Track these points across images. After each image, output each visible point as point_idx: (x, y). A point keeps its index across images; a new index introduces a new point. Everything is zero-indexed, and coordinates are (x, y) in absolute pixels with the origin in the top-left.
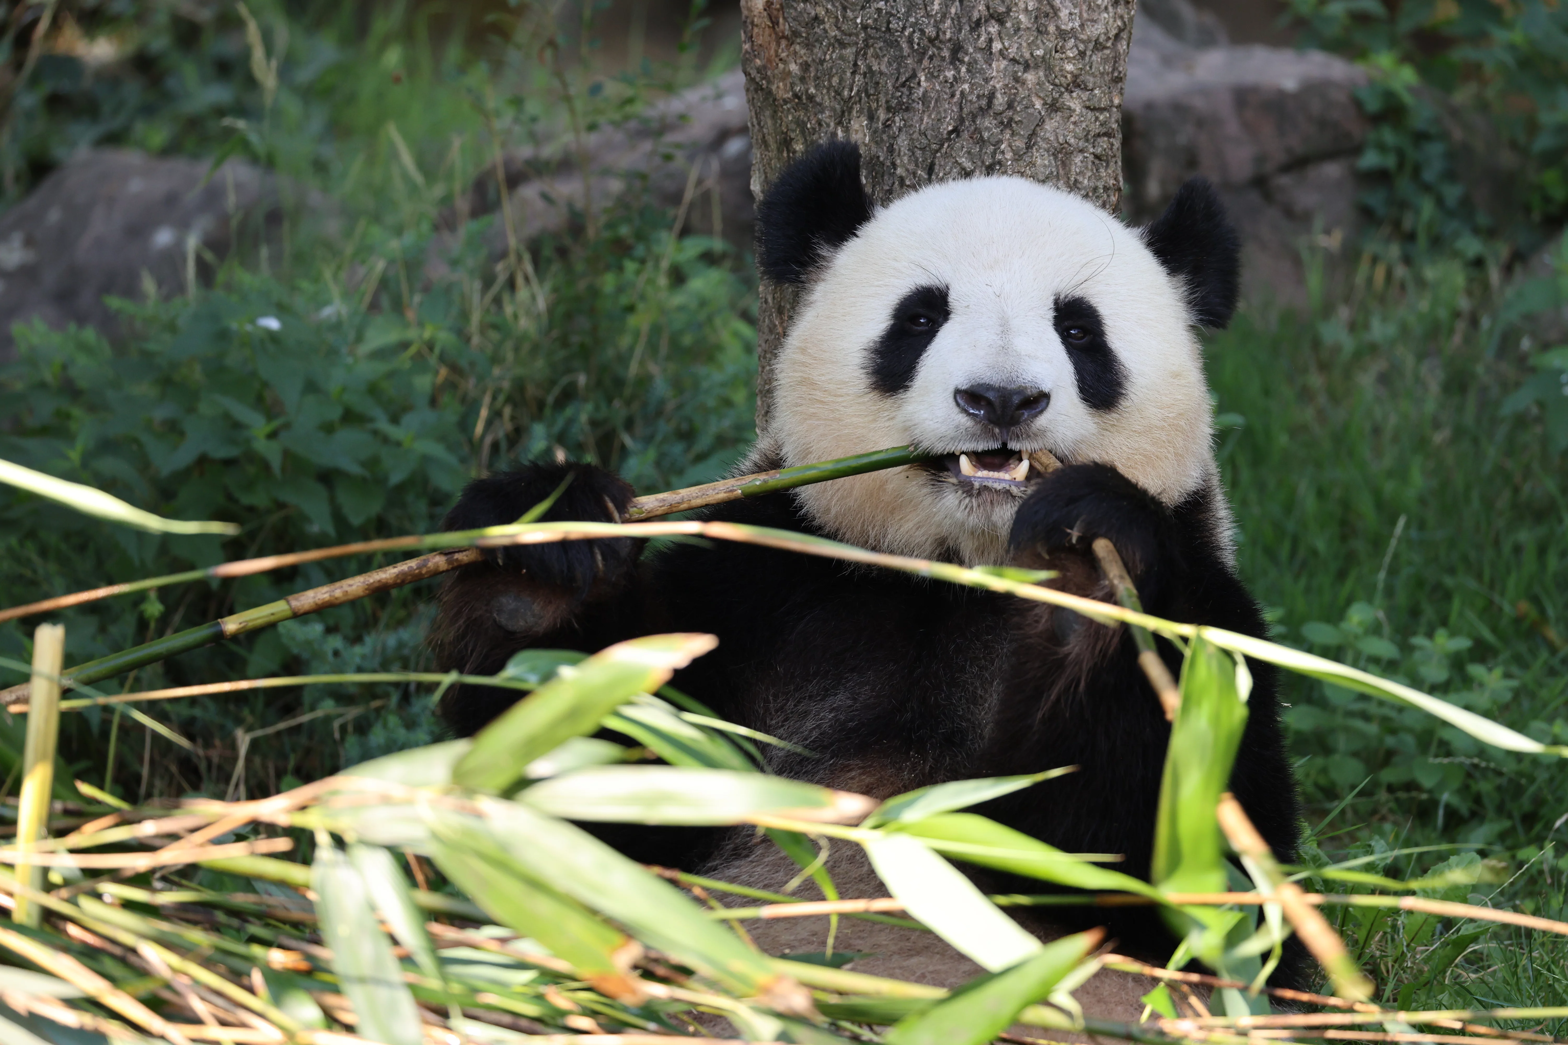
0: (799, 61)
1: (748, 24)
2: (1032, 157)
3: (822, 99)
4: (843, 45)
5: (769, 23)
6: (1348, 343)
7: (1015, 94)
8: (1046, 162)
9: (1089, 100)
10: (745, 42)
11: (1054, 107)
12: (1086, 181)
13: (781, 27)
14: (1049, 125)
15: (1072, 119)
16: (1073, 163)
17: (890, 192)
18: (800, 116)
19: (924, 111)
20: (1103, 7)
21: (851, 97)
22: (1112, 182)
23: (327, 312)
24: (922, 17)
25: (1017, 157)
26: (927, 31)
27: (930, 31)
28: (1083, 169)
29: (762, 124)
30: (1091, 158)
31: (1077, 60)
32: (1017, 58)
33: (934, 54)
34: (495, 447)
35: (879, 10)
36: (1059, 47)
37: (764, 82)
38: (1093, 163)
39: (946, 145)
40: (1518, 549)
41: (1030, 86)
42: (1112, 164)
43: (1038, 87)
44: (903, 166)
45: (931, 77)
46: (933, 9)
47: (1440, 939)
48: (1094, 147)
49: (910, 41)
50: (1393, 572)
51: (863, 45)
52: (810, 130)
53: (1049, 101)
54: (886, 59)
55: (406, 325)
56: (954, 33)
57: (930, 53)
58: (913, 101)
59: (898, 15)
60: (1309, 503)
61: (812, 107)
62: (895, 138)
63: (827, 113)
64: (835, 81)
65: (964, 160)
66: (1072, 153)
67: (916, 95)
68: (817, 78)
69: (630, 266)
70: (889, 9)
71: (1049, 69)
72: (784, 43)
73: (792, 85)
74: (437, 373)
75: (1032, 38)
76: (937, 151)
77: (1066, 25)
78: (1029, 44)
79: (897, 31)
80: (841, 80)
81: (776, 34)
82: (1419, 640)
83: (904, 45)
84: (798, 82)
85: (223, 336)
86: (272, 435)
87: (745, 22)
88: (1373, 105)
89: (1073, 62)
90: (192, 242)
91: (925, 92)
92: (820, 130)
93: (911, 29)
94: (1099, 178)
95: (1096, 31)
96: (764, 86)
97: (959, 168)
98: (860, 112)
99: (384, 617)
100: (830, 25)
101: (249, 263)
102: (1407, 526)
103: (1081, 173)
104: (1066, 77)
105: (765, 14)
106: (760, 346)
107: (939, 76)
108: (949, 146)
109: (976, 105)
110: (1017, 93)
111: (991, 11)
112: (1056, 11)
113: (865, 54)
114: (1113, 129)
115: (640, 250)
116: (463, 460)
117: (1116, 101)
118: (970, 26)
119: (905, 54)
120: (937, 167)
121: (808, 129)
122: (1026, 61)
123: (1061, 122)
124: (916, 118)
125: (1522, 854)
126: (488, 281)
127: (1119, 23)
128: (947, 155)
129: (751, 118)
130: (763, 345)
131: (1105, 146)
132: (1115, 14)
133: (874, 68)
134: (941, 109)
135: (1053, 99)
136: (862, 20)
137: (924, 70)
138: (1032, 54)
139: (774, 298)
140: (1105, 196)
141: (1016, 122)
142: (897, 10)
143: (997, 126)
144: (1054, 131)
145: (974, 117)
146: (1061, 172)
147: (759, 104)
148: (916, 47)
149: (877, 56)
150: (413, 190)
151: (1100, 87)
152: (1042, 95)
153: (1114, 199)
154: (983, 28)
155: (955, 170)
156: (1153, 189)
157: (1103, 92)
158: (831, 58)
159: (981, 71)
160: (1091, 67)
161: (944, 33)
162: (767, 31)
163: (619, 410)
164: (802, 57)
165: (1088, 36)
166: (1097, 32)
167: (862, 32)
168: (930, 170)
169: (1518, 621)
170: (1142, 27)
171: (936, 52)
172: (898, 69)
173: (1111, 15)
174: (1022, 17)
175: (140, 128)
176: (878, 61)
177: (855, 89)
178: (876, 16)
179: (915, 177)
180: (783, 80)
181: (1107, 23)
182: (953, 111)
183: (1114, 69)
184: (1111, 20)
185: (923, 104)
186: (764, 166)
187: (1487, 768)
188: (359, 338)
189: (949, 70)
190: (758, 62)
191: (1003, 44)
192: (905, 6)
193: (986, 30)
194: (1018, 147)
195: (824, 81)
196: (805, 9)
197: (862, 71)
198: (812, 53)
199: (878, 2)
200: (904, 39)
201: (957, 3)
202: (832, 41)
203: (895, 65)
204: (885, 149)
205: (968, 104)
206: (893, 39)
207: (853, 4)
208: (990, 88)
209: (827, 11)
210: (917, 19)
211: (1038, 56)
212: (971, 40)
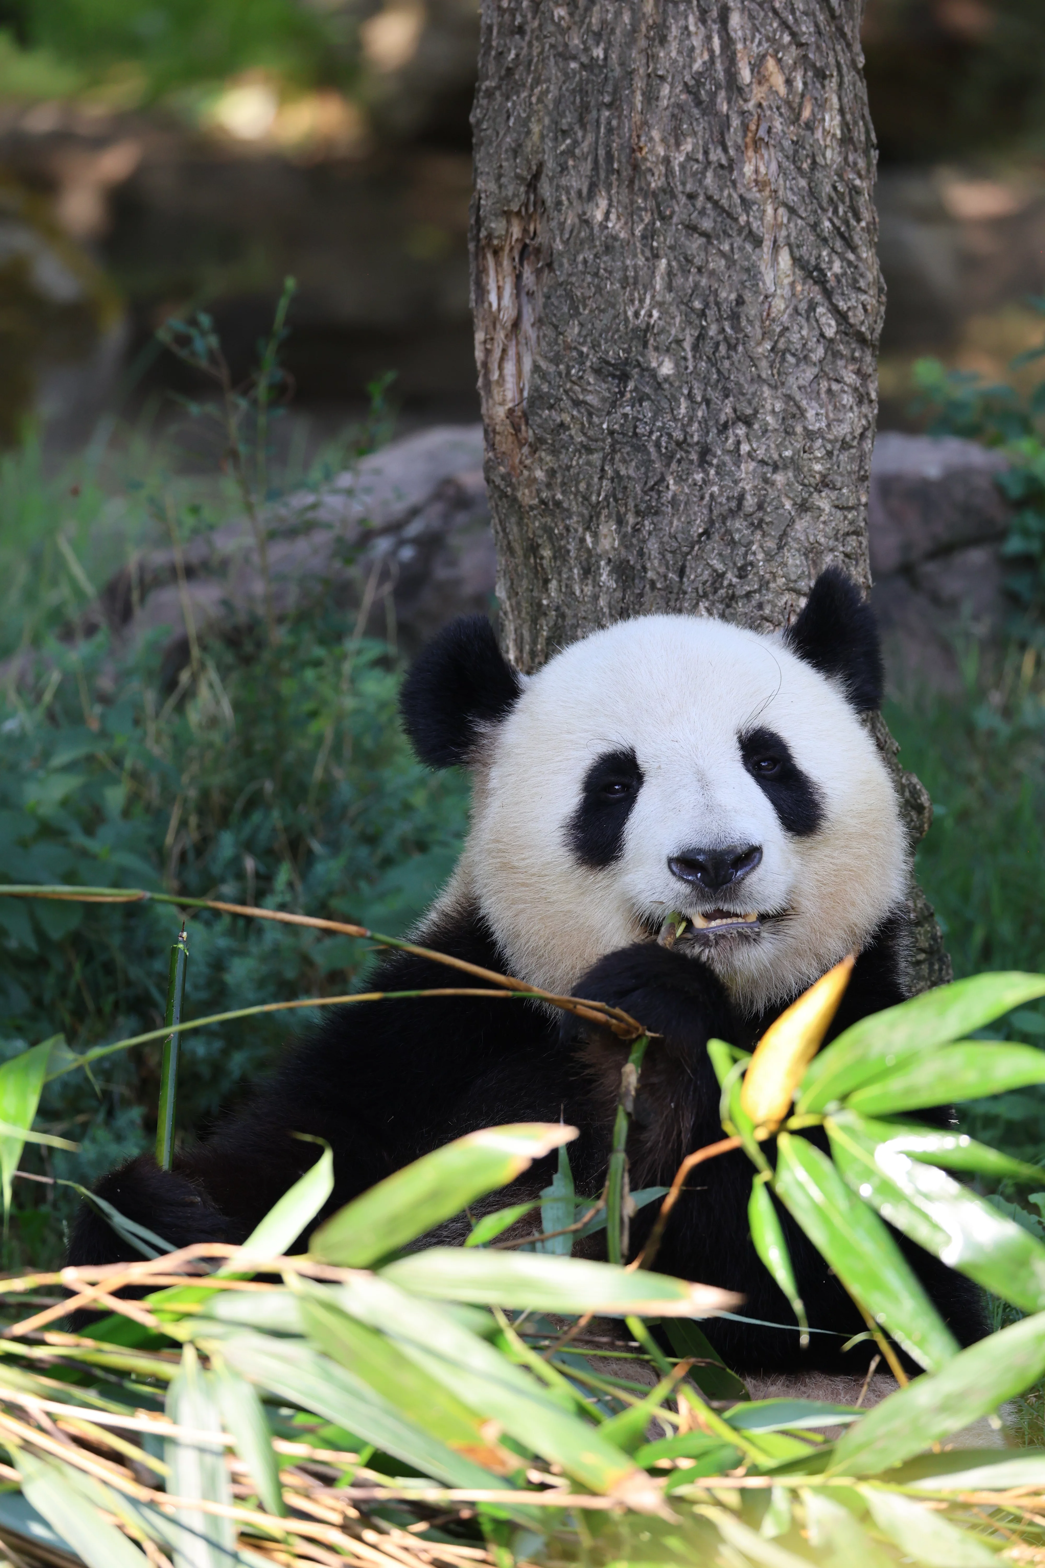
0: (545, 467)
1: (490, 432)
2: (783, 557)
3: (570, 505)
4: (589, 451)
5: (512, 430)
7: (765, 495)
8: (798, 562)
9: (838, 499)
10: (487, 450)
11: (804, 507)
13: (524, 433)
14: (800, 525)
15: (822, 519)
16: (826, 562)
17: (641, 595)
18: (547, 522)
19: (673, 515)
20: (848, 406)
21: (599, 503)
22: (861, 580)
23: (11, 725)
24: (669, 421)
25: (768, 558)
26: (674, 434)
27: (678, 435)
29: (507, 530)
30: (844, 557)
31: (826, 460)
32: (766, 459)
33: (682, 457)
35: (625, 416)
36: (807, 448)
37: (511, 489)
38: (846, 562)
39: (696, 548)
41: (779, 487)
42: (861, 562)
43: (787, 488)
44: (654, 569)
45: (680, 480)
46: (679, 414)
48: (847, 546)
49: (658, 445)
51: (610, 450)
52: (559, 536)
53: (799, 501)
54: (633, 464)
56: (702, 436)
57: (678, 456)
58: (663, 504)
59: (646, 420)
61: (560, 513)
62: (644, 541)
63: (575, 518)
64: (582, 486)
65: (715, 561)
66: (824, 552)
67: (665, 498)
68: (563, 484)
70: (635, 414)
71: (798, 469)
72: (528, 450)
73: (539, 491)
75: (780, 440)
76: (688, 554)
77: (813, 425)
78: (777, 446)
80: (589, 485)
81: (520, 441)
83: (652, 449)
84: (544, 488)
87: (491, 429)
89: (822, 461)
91: (674, 496)
92: (568, 535)
93: (658, 434)
95: (843, 430)
96: (512, 493)
97: (710, 570)
98: (609, 516)
100: (576, 431)
104: (814, 477)
105: (508, 422)
107: (687, 479)
108: (699, 548)
109: (726, 507)
110: (767, 494)
111: (738, 413)
112: (802, 412)
113: (613, 459)
114: (862, 528)
117: (864, 499)
118: (718, 429)
119: (653, 458)
120: (688, 570)
121: (556, 535)
122: (775, 463)
123: (811, 521)
124: (665, 522)
127: (864, 422)
128: (697, 558)
129: (496, 525)
131: (854, 545)
132: (860, 412)
133: (622, 473)
134: (691, 512)
135: (803, 499)
136: (608, 426)
137: (672, 473)
138: (780, 455)
141: (767, 524)
142: (644, 414)
143: (747, 528)
144: (805, 531)
145: (724, 519)
146: (814, 571)
147: (504, 511)
148: (664, 451)
149: (624, 461)
151: (848, 486)
152: (791, 495)
154: (731, 431)
155: (706, 572)
157: (851, 491)
158: (578, 464)
159: (730, 473)
160: (839, 467)
161: (692, 436)
162: (510, 439)
164: (547, 463)
165: (836, 436)
166: (842, 432)
167: (609, 437)
168: (682, 573)
171: (684, 455)
172: (646, 473)
173: (856, 414)
174: (769, 419)
176: (625, 465)
177: (603, 494)
178: (622, 421)
179: (666, 580)
180: (529, 486)
181: (852, 423)
182: (703, 513)
183: (861, 467)
184: (857, 420)
185: (673, 507)
186: (509, 573)
189: (698, 473)
190: (505, 469)
191: (751, 445)
192: (650, 410)
193: (734, 432)
194: (769, 548)
195: (570, 487)
196: (550, 416)
197: (609, 477)
198: (558, 460)
199: (624, 408)
200: (651, 444)
201: (704, 406)
202: (578, 447)
203: (643, 470)
204: (635, 552)
205: (718, 506)
206: (640, 443)
207: (599, 410)
208: (739, 489)
209: (573, 417)
210: (664, 423)
211: (787, 457)
212: (719, 442)
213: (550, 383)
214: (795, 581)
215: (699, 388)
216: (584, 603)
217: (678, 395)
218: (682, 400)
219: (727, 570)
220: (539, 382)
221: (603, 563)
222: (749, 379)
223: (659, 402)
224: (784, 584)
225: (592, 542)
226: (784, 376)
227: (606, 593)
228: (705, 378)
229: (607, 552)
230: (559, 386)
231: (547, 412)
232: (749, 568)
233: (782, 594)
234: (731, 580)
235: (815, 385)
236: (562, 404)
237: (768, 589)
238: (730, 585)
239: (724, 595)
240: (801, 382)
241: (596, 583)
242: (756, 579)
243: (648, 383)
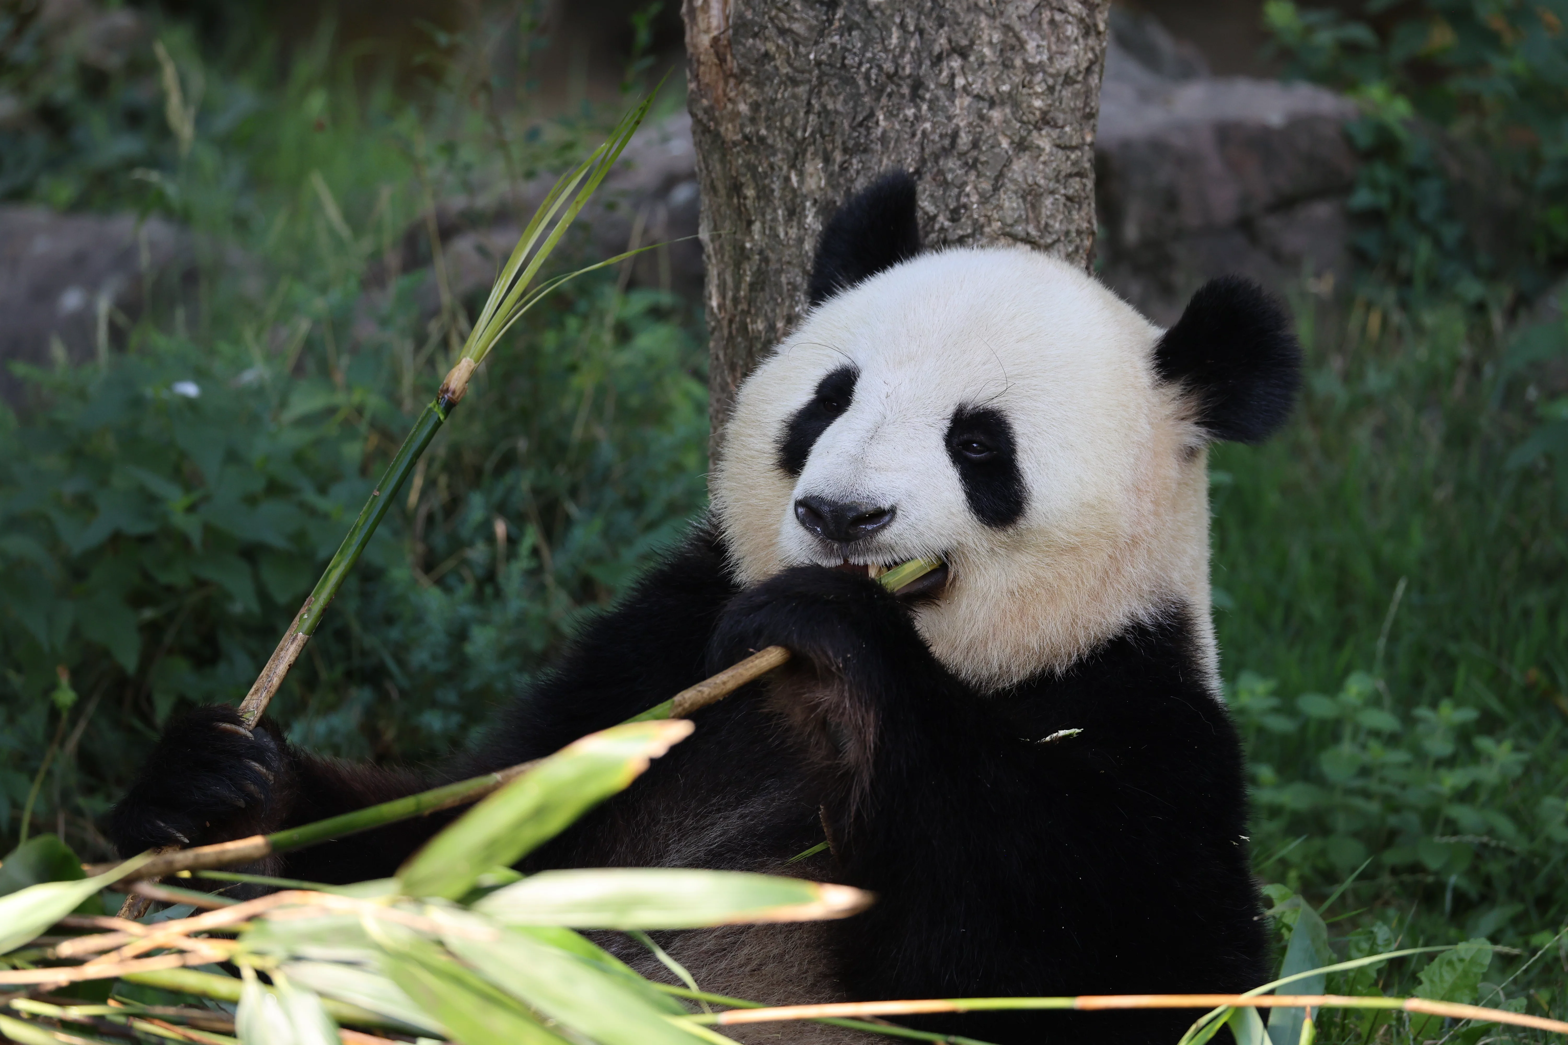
0: (749, 101)
1: (693, 62)
2: (999, 199)
3: (775, 140)
4: (795, 83)
5: (716, 61)
6: (1341, 395)
7: (981, 133)
8: (1015, 205)
9: (1059, 138)
10: (691, 81)
11: (1021, 146)
12: (1057, 225)
13: (729, 64)
14: (1018, 166)
15: (1042, 159)
16: (1043, 205)
18: (750, 159)
19: (883, 153)
20: (1073, 38)
21: (804, 139)
22: (1085, 225)
23: (249, 377)
24: (880, 51)
25: (983, 200)
26: (885, 66)
27: (889, 67)
28: (1054, 212)
29: (710, 168)
30: (1063, 200)
31: (1047, 95)
32: (982, 94)
33: (892, 91)
34: (430, 519)
35: (833, 46)
36: (1026, 82)
37: (712, 124)
38: (1065, 205)
40: (1526, 613)
41: (996, 124)
42: (1085, 206)
43: (1004, 125)
45: (890, 115)
46: (890, 44)
47: (1449, 1032)
48: (1065, 188)
49: (867, 78)
50: (1393, 638)
51: (816, 83)
52: (762, 174)
53: (1017, 139)
54: (841, 97)
55: (332, 388)
56: (914, 68)
57: (889, 90)
58: (872, 141)
59: (854, 50)
60: (1303, 566)
61: (764, 150)
62: (852, 181)
63: (780, 156)
64: (788, 121)
65: (926, 203)
66: (1042, 195)
67: (874, 135)
68: (768, 118)
69: (572, 323)
70: (844, 44)
71: (1016, 105)
72: (732, 82)
73: (742, 126)
74: (366, 439)
75: (997, 73)
77: (1034, 57)
78: (994, 80)
79: (853, 67)
80: (794, 120)
81: (724, 72)
82: (1422, 712)
83: (861, 82)
84: (747, 123)
85: (137, 403)
86: (191, 509)
87: (690, 60)
88: (1364, 139)
89: (1042, 97)
90: (103, 305)
91: (884, 132)
92: (772, 173)
93: (868, 65)
94: (1071, 221)
95: (1066, 64)
96: (712, 128)
98: (815, 154)
99: (313, 702)
100: (781, 62)
101: (165, 326)
102: (1408, 589)
103: (1052, 216)
104: (1034, 114)
105: (712, 51)
106: (711, 405)
107: (897, 115)
109: (939, 145)
110: (982, 131)
111: (953, 44)
112: (1022, 44)
113: (819, 92)
114: (1085, 169)
115: (582, 305)
116: (396, 533)
117: (1089, 139)
118: (931, 61)
119: (862, 91)
121: (760, 173)
122: (992, 98)
123: (1030, 161)
124: (874, 160)
125: (1536, 940)
126: (420, 340)
127: (1090, 55)
129: (699, 161)
130: (715, 405)
131: (1077, 187)
132: (1086, 45)
133: (829, 107)
134: (902, 150)
135: (1021, 138)
136: (815, 56)
137: (882, 108)
138: (997, 90)
139: (725, 354)
140: (1078, 240)
141: (981, 163)
142: (853, 44)
143: (961, 167)
144: (1023, 171)
145: (936, 158)
146: (1031, 215)
147: (707, 147)
148: (873, 83)
149: (831, 94)
150: (339, 245)
151: (1071, 124)
152: (1009, 133)
153: (1087, 243)
154: (945, 63)
156: (1131, 232)
157: (1074, 129)
158: (783, 97)
159: (944, 109)
160: (1061, 103)
161: (904, 68)
162: (714, 70)
163: (562, 477)
164: (751, 96)
165: (1058, 70)
166: (1066, 66)
167: (816, 68)
169: (1529, 689)
170: (1114, 59)
171: (895, 88)
172: (855, 108)
173: (1082, 46)
174: (986, 51)
175: (46, 183)
176: (833, 99)
177: (809, 130)
178: (830, 52)
180: (732, 120)
181: (1077, 56)
182: (914, 152)
183: (1086, 104)
184: (1082, 53)
185: (882, 145)
186: (713, 213)
187: (1497, 848)
188: (283, 404)
189: (910, 108)
190: (705, 102)
191: (966, 79)
192: (860, 40)
193: (948, 65)
194: (984, 189)
195: (775, 122)
196: (754, 45)
197: (816, 111)
198: (762, 92)
199: (832, 37)
200: (860, 76)
201: (917, 36)
202: (784, 78)
203: (851, 104)
204: (842, 193)
205: (931, 144)
206: (848, 75)
207: (805, 39)
208: (953, 126)
209: (778, 46)
210: (874, 55)
211: (1004, 92)
212: (933, 75)
213: (754, 10)
214: (1012, 226)
215: (912, 17)
216: (788, 246)
217: (889, 24)
218: (894, 29)
219: (938, 212)
220: (743, 8)
221: (808, 204)
222: (965, 7)
223: (869, 31)
224: (1000, 228)
225: (798, 182)
226: (1003, 5)
227: (812, 236)
228: (918, 5)
229: (812, 192)
230: (764, 13)
231: (751, 41)
232: (963, 211)
233: (997, 239)
234: (942, 224)
235: (1036, 15)
236: (767, 32)
237: (982, 234)
238: (942, 229)
239: (936, 240)
240: (1021, 11)
241: (801, 225)
242: (969, 222)
243: (858, 11)
